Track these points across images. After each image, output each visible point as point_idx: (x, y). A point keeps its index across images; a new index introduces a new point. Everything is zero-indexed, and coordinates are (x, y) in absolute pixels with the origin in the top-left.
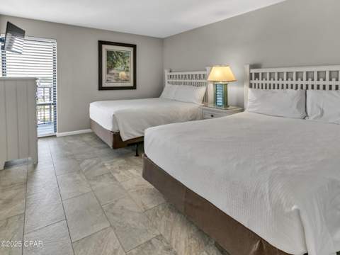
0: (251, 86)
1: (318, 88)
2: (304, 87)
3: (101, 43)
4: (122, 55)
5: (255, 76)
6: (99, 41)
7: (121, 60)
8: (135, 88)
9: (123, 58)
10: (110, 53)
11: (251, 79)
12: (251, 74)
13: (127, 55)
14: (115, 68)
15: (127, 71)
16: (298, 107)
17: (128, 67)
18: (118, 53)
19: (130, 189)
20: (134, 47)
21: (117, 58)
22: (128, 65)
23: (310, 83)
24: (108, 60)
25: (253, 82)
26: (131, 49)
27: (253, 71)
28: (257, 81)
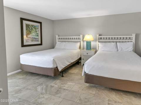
0: (99, 42)
1: (119, 42)
2: (116, 42)
3: (22, 19)
4: (35, 27)
5: (100, 39)
6: (21, 18)
7: (34, 30)
8: (42, 45)
9: (35, 29)
10: (27, 26)
11: (99, 39)
12: (99, 38)
13: (37, 27)
14: (31, 34)
15: (38, 36)
16: (116, 48)
17: (38, 34)
18: (32, 26)
19: (79, 91)
20: (41, 23)
21: (32, 29)
22: (38, 33)
23: (117, 40)
24: (26, 30)
25: (100, 40)
26: (39, 24)
27: (100, 37)
28: (101, 40)
